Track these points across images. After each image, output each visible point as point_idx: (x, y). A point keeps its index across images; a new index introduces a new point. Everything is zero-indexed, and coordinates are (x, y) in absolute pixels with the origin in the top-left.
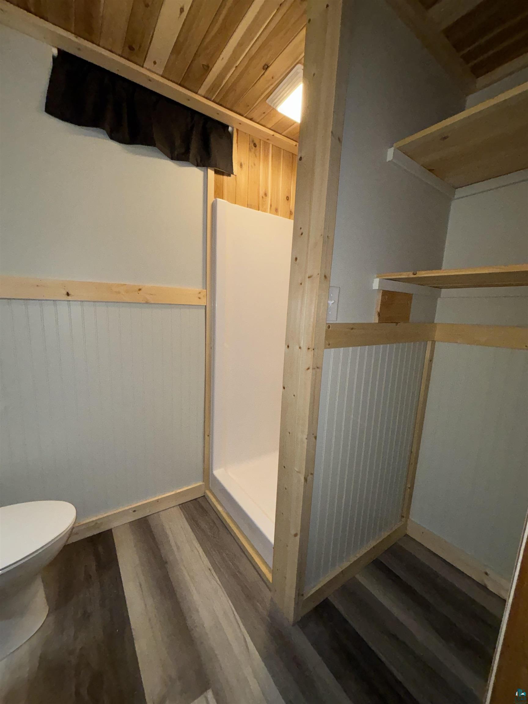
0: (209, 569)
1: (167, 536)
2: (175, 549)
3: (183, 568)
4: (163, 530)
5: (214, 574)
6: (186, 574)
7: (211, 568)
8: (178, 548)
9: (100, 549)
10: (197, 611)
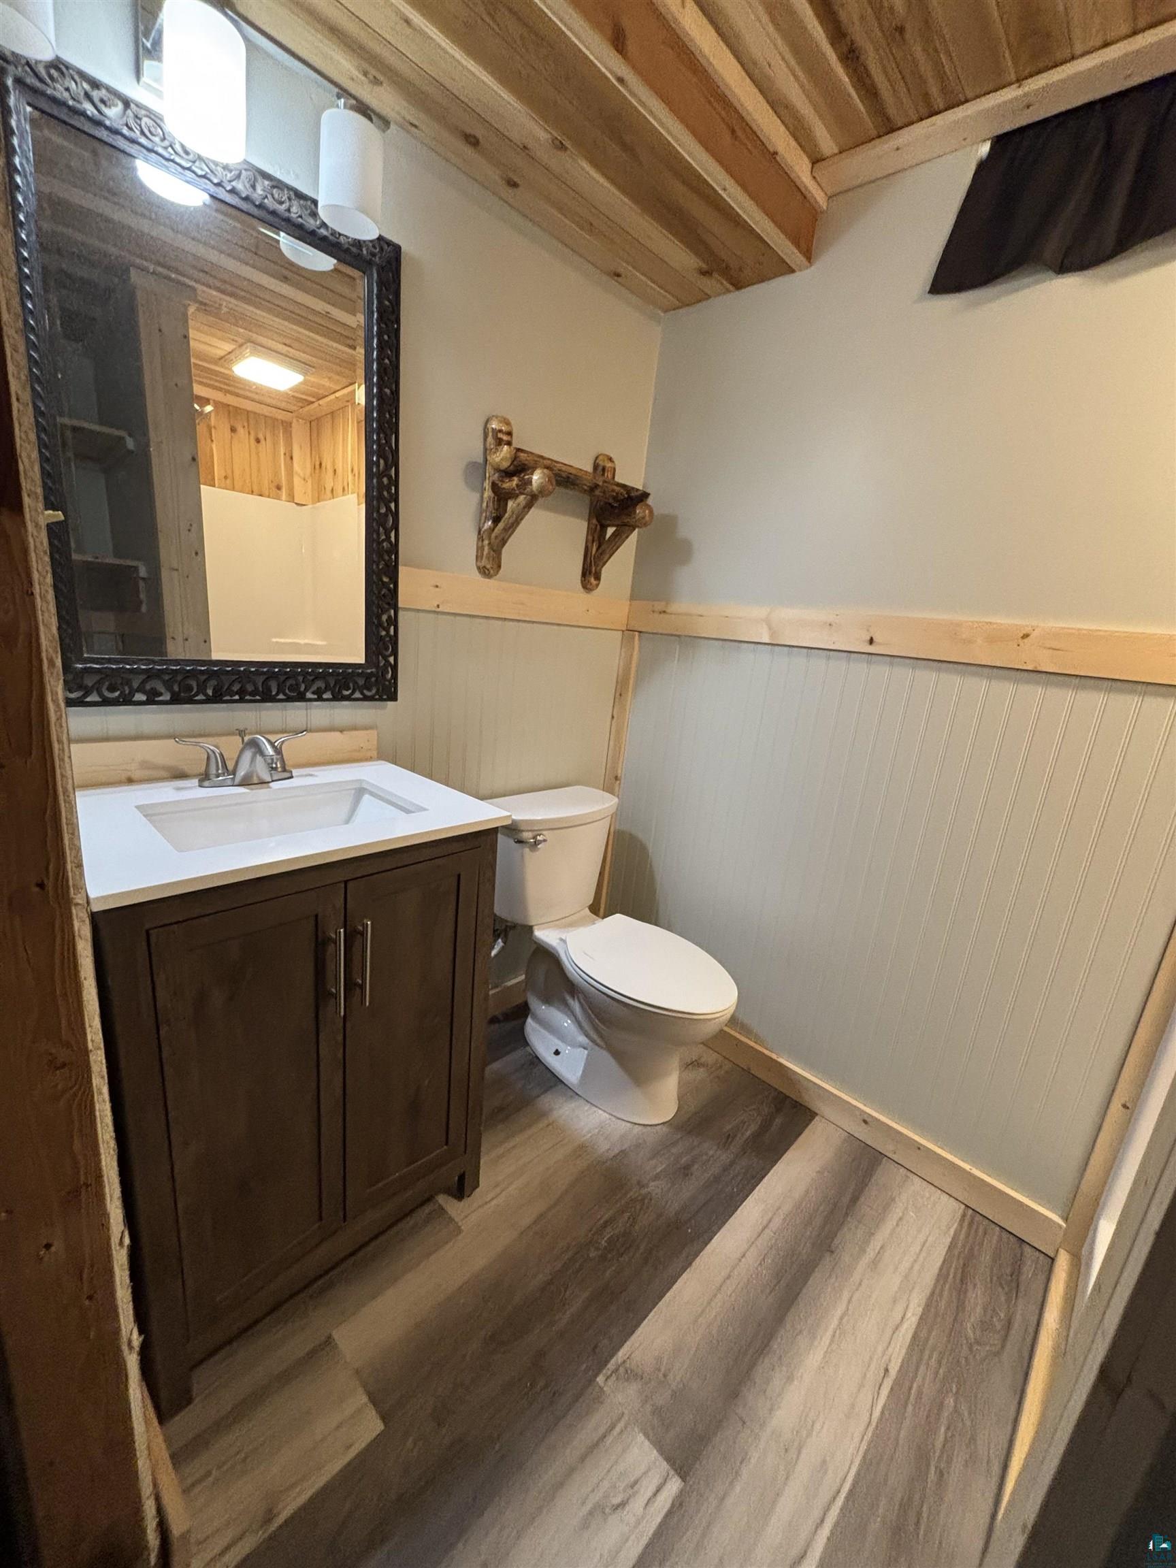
0: (887, 1370)
1: (880, 1220)
2: (871, 1253)
3: (846, 1295)
4: (887, 1207)
5: (885, 1391)
6: (839, 1312)
7: (893, 1372)
8: (875, 1263)
9: (778, 1121)
10: (790, 1379)
